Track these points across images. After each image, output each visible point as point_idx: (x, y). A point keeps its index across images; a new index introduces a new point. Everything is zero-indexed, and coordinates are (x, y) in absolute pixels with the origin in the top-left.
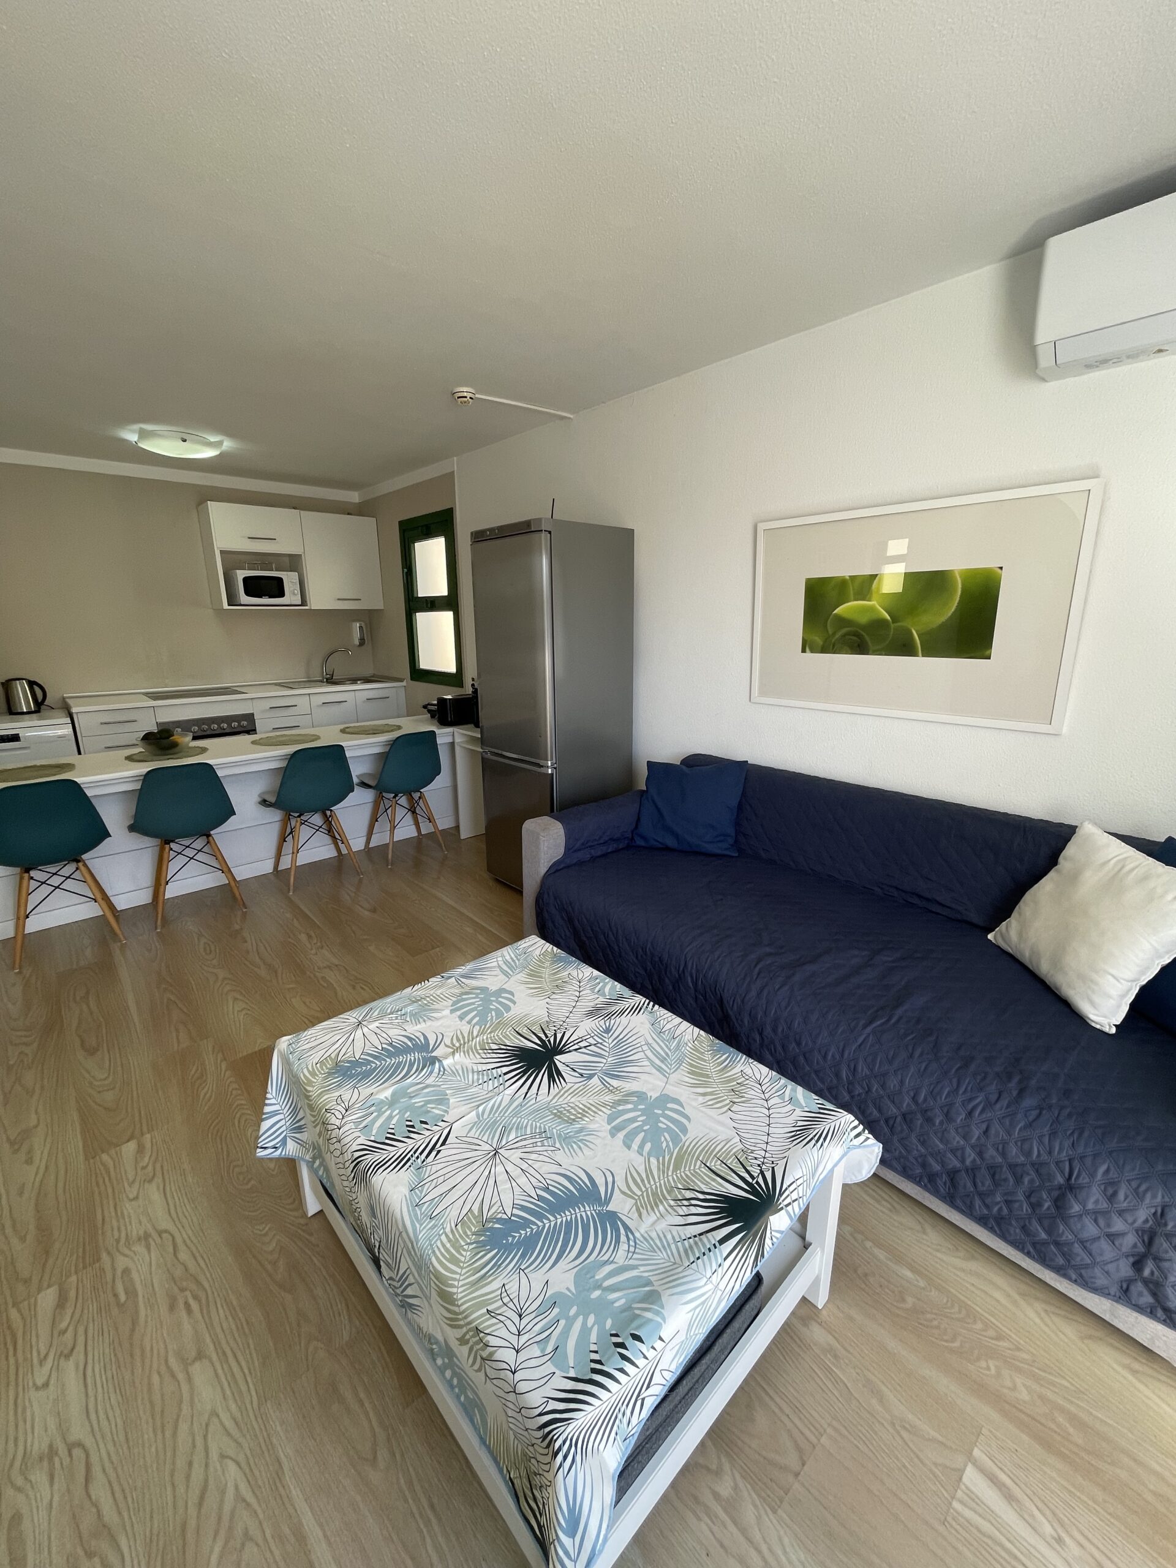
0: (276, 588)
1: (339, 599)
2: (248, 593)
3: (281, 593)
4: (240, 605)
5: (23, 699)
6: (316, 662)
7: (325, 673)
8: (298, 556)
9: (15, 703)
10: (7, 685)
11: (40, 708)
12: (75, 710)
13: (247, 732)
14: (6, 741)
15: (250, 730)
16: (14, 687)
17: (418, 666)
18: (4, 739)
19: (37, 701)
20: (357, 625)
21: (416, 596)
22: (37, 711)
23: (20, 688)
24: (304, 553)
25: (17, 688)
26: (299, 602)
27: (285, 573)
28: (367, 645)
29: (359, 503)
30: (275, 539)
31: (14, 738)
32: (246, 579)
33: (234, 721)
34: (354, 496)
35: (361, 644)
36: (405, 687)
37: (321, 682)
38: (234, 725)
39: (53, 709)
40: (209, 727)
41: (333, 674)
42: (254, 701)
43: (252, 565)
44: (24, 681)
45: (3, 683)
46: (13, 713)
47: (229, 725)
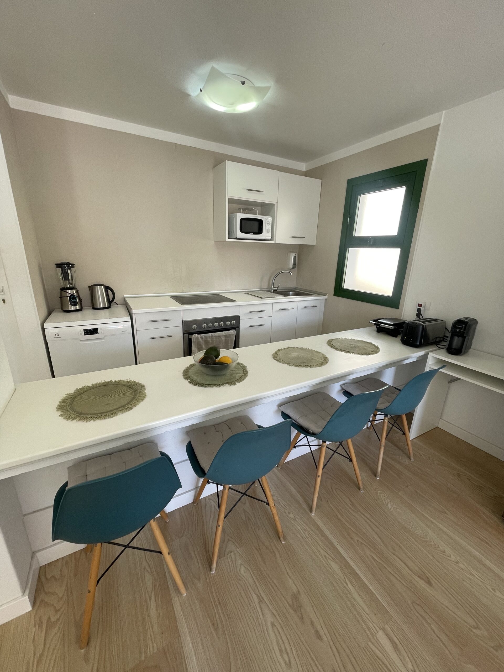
0: (258, 227)
1: (292, 237)
2: (241, 230)
4: (236, 238)
5: (101, 299)
6: (266, 279)
7: (273, 287)
8: (274, 205)
9: (96, 302)
10: (92, 289)
11: (110, 305)
12: (134, 312)
13: (234, 328)
14: (89, 333)
15: (236, 327)
16: (96, 290)
17: (343, 287)
18: (88, 332)
19: (110, 300)
20: (293, 255)
21: (354, 235)
22: (109, 307)
23: (100, 291)
24: (277, 203)
25: (98, 291)
26: (270, 238)
27: (264, 217)
28: (296, 268)
29: (305, 171)
30: (263, 192)
31: (95, 331)
32: (242, 220)
33: (228, 321)
34: (303, 166)
35: (293, 268)
36: (326, 299)
37: (270, 292)
38: (228, 324)
39: (118, 305)
40: (213, 324)
41: (277, 288)
42: (241, 307)
43: (244, 211)
44: (102, 286)
45: (89, 287)
46: (94, 308)
47: (225, 324)
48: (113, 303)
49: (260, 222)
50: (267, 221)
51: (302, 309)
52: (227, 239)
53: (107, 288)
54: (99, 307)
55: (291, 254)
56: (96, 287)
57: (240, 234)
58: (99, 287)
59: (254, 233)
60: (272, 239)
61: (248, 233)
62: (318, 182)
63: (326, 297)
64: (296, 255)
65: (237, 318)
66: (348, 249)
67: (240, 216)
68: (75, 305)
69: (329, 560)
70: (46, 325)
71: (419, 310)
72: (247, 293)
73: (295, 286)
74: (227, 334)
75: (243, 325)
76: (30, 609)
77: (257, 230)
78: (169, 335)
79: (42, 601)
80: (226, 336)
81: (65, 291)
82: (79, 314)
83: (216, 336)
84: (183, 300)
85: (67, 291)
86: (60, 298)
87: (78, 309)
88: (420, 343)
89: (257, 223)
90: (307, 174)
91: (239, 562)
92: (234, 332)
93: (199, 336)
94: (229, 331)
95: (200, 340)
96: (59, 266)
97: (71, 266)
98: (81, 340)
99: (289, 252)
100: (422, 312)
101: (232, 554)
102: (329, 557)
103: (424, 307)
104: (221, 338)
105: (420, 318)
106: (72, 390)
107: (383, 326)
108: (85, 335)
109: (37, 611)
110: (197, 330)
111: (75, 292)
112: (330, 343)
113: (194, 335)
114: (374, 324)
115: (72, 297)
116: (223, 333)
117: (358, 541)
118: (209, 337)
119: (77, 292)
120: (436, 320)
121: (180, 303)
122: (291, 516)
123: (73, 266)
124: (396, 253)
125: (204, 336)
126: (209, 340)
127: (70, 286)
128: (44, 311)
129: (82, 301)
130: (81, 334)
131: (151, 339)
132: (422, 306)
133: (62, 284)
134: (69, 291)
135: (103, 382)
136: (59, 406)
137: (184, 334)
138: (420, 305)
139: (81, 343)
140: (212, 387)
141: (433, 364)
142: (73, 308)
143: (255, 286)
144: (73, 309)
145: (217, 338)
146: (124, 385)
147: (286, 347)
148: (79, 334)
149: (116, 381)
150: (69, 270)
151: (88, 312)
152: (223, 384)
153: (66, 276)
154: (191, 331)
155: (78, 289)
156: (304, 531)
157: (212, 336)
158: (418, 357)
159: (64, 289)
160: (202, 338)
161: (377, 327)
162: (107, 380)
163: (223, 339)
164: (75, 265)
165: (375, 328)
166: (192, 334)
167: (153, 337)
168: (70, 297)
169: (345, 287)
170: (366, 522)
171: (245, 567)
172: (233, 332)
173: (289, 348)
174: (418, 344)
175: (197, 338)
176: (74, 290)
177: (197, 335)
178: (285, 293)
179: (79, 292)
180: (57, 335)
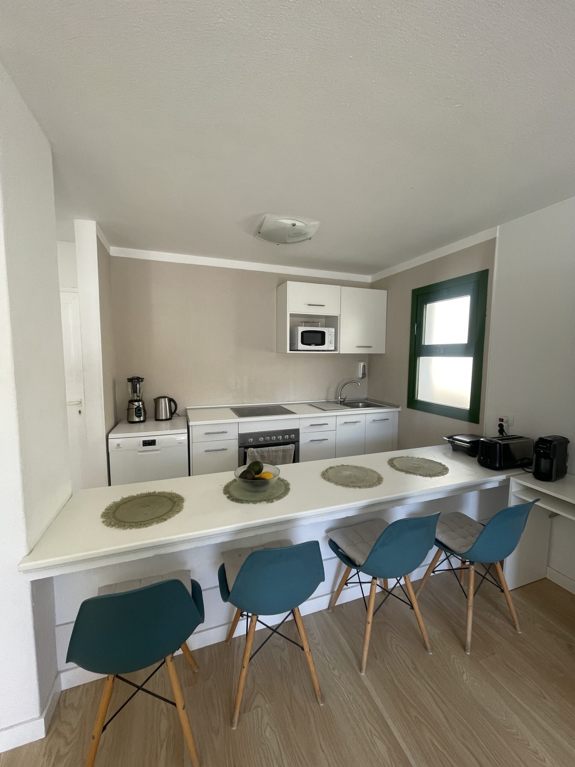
0: (319, 339)
1: (358, 347)
2: (303, 343)
3: (323, 343)
4: (298, 350)
5: (164, 412)
6: (333, 390)
7: (340, 398)
8: (336, 317)
9: (159, 413)
10: (157, 401)
11: (172, 416)
12: (191, 424)
13: (294, 443)
14: (147, 445)
15: (296, 442)
16: (161, 402)
17: (416, 398)
18: (147, 443)
19: (172, 412)
20: (362, 364)
21: (423, 344)
22: (170, 419)
23: (164, 404)
24: (340, 315)
25: (162, 403)
26: (333, 348)
27: (327, 329)
28: (366, 379)
29: (371, 283)
30: (324, 306)
31: (152, 443)
32: (303, 333)
33: (287, 434)
34: (368, 279)
35: (363, 377)
36: (399, 412)
37: (337, 403)
38: (286, 437)
39: (179, 416)
40: (271, 438)
41: (345, 399)
42: (301, 419)
43: (306, 323)
44: (166, 399)
45: (155, 399)
46: (157, 420)
47: (283, 438)
48: (175, 415)
49: (323, 334)
50: (329, 333)
51: (371, 422)
52: (288, 351)
53: (171, 400)
54: (161, 418)
55: (360, 363)
56: (161, 399)
57: (301, 346)
58: (163, 399)
59: (316, 345)
60: (336, 349)
61: (310, 345)
62: (384, 293)
63: (399, 409)
64: (366, 365)
65: (296, 432)
66: (418, 358)
67: (301, 329)
68: (140, 417)
69: (374, 737)
70: (110, 436)
71: (501, 426)
72: (311, 405)
73: (367, 397)
74: (285, 449)
75: (303, 439)
76: (42, 735)
77: (319, 342)
78: (224, 448)
79: (56, 729)
80: (284, 451)
81: (133, 403)
82: (142, 425)
83: (273, 451)
84: (242, 412)
85: (134, 403)
86: (127, 409)
87: (142, 420)
88: (499, 465)
89: (320, 335)
90: (372, 286)
91: (266, 720)
92: (293, 446)
93: (255, 450)
94: (288, 446)
95: (256, 454)
96: (130, 380)
97: (140, 380)
98: (139, 452)
99: (357, 361)
100: (505, 428)
101: (259, 709)
102: (376, 733)
103: (507, 422)
104: (278, 453)
105: (503, 435)
106: (118, 499)
107: (458, 444)
108: (143, 446)
109: (49, 740)
110: (253, 444)
111: (141, 404)
112: (391, 463)
113: (250, 449)
114: (447, 441)
115: (138, 409)
116: (280, 448)
117: (416, 717)
118: (266, 451)
119: (143, 404)
120: (521, 437)
121: (238, 415)
122: (336, 672)
123: (142, 379)
124: (468, 362)
125: (260, 450)
126: (266, 454)
127: (137, 398)
128: (112, 422)
129: (146, 413)
130: (140, 445)
131: (206, 451)
132: (504, 421)
133: (131, 397)
134: (136, 404)
135: (147, 492)
136: (104, 513)
137: (239, 447)
138: (501, 420)
139: (139, 454)
140: (249, 503)
141: (517, 491)
142: (137, 419)
143: (320, 397)
144: (137, 421)
145: (274, 452)
146: (165, 497)
147: (339, 464)
148: (138, 445)
149: (159, 493)
150: (138, 384)
151: (151, 423)
152: (260, 501)
153: (134, 390)
154: (246, 445)
155: (144, 401)
156: (349, 694)
157: (269, 450)
158: (500, 482)
159: (131, 402)
160: (258, 452)
161: (452, 446)
162: (151, 491)
163: (281, 454)
164: (144, 379)
165: (450, 446)
166: (247, 447)
167: (208, 450)
168: (136, 408)
169: (418, 399)
170: (430, 693)
171: (271, 728)
172: (291, 447)
173: (343, 465)
174: (498, 465)
175: (253, 452)
176: (140, 402)
177: (252, 449)
178: (353, 405)
179: (145, 404)
180: (118, 445)
